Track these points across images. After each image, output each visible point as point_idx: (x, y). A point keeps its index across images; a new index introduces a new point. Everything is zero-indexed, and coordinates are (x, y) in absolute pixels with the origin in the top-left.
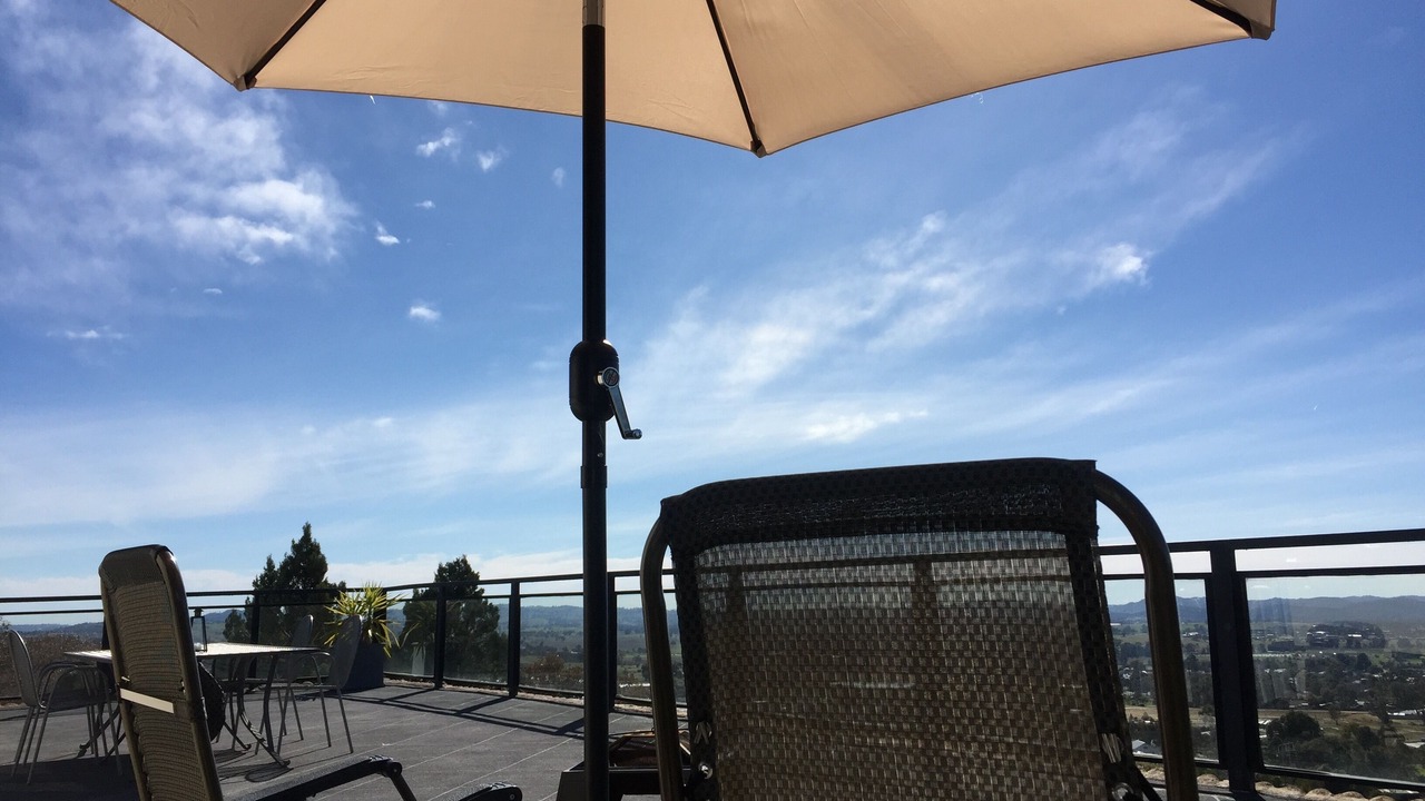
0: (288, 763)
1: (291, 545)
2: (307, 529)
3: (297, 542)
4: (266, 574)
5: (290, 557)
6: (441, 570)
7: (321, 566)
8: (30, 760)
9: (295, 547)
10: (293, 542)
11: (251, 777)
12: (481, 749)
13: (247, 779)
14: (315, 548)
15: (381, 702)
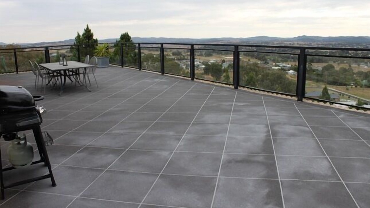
1: (84, 30)
2: (87, 26)
5: (84, 33)
7: (92, 35)
14: (90, 31)
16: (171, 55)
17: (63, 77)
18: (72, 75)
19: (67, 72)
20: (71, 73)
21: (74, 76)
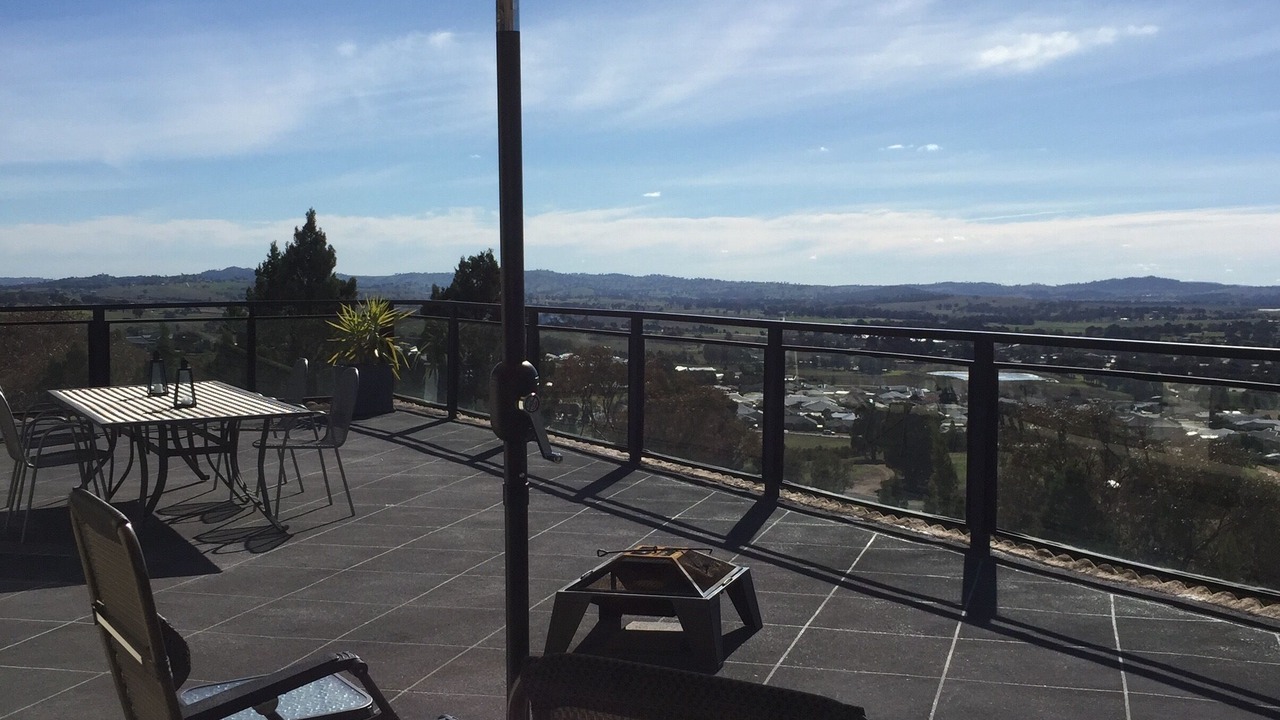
0: (287, 527)
1: (294, 232)
2: (311, 216)
3: (300, 229)
4: (269, 261)
5: (292, 246)
6: (463, 264)
7: (329, 258)
8: (24, 506)
9: (298, 235)
10: (296, 229)
11: (253, 544)
12: (486, 518)
13: (248, 548)
14: (320, 238)
15: (390, 437)
16: (701, 359)
17: (153, 460)
18: (206, 451)
19: (183, 433)
20: (199, 442)
21: (214, 457)
